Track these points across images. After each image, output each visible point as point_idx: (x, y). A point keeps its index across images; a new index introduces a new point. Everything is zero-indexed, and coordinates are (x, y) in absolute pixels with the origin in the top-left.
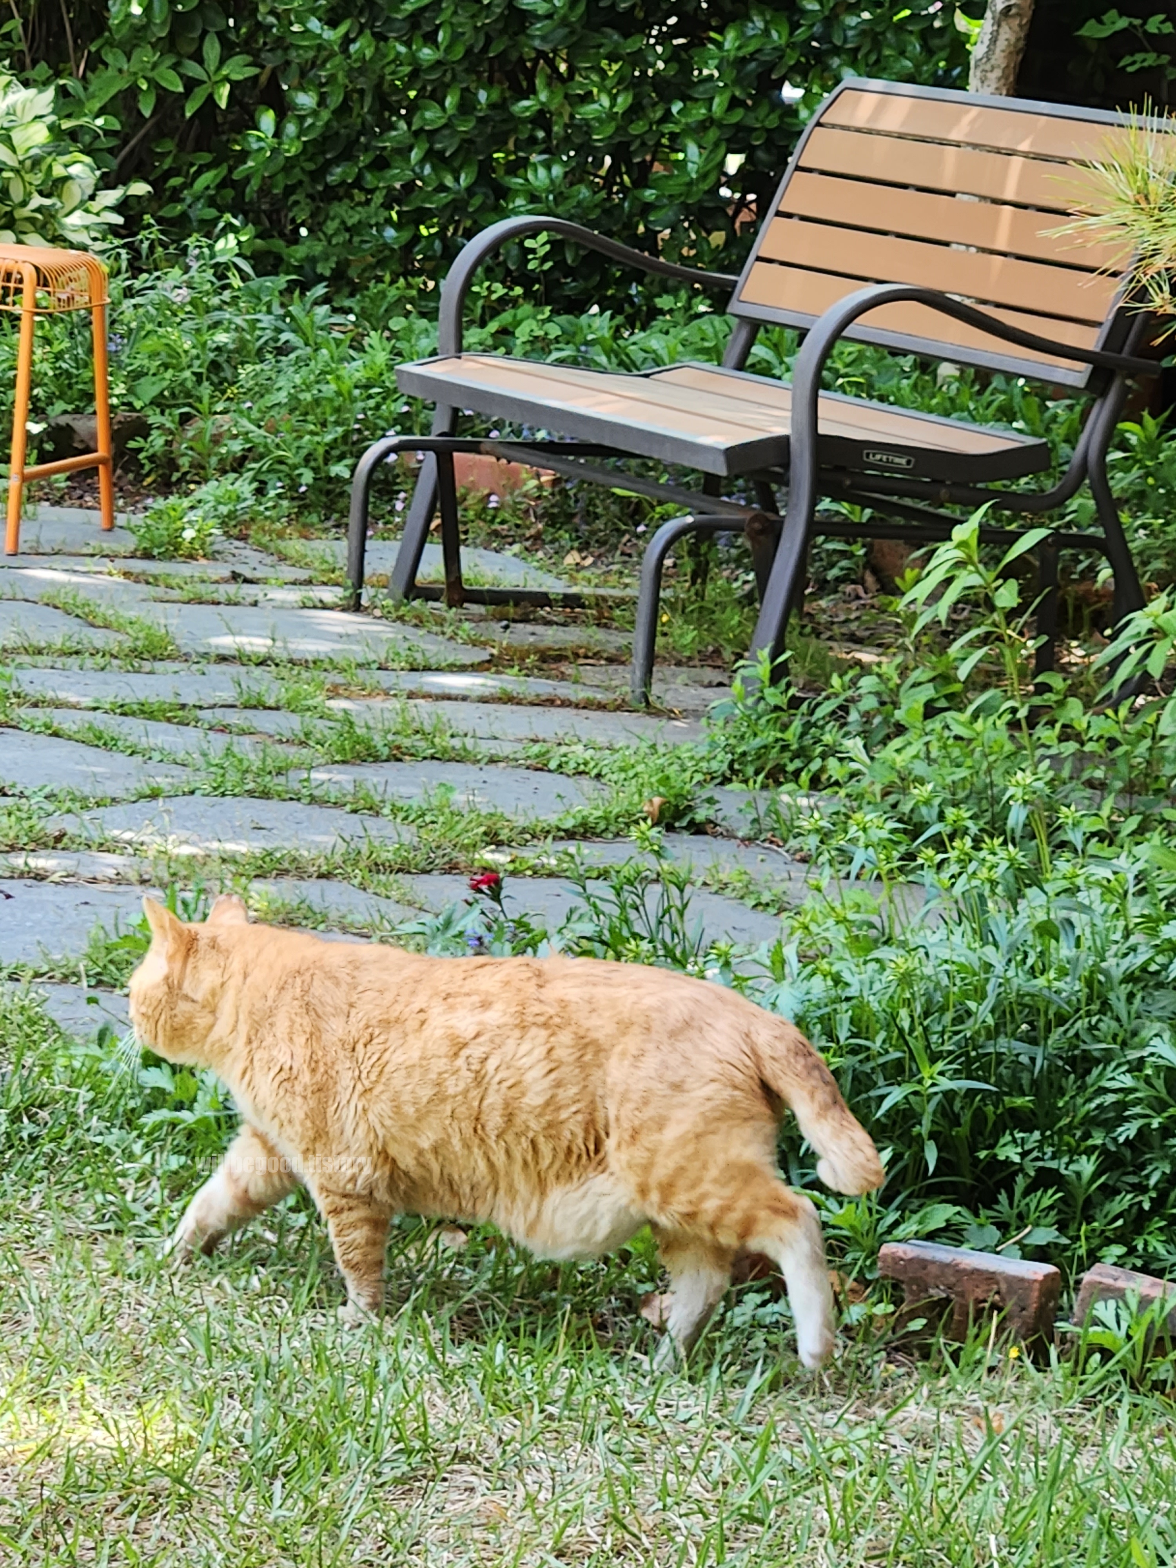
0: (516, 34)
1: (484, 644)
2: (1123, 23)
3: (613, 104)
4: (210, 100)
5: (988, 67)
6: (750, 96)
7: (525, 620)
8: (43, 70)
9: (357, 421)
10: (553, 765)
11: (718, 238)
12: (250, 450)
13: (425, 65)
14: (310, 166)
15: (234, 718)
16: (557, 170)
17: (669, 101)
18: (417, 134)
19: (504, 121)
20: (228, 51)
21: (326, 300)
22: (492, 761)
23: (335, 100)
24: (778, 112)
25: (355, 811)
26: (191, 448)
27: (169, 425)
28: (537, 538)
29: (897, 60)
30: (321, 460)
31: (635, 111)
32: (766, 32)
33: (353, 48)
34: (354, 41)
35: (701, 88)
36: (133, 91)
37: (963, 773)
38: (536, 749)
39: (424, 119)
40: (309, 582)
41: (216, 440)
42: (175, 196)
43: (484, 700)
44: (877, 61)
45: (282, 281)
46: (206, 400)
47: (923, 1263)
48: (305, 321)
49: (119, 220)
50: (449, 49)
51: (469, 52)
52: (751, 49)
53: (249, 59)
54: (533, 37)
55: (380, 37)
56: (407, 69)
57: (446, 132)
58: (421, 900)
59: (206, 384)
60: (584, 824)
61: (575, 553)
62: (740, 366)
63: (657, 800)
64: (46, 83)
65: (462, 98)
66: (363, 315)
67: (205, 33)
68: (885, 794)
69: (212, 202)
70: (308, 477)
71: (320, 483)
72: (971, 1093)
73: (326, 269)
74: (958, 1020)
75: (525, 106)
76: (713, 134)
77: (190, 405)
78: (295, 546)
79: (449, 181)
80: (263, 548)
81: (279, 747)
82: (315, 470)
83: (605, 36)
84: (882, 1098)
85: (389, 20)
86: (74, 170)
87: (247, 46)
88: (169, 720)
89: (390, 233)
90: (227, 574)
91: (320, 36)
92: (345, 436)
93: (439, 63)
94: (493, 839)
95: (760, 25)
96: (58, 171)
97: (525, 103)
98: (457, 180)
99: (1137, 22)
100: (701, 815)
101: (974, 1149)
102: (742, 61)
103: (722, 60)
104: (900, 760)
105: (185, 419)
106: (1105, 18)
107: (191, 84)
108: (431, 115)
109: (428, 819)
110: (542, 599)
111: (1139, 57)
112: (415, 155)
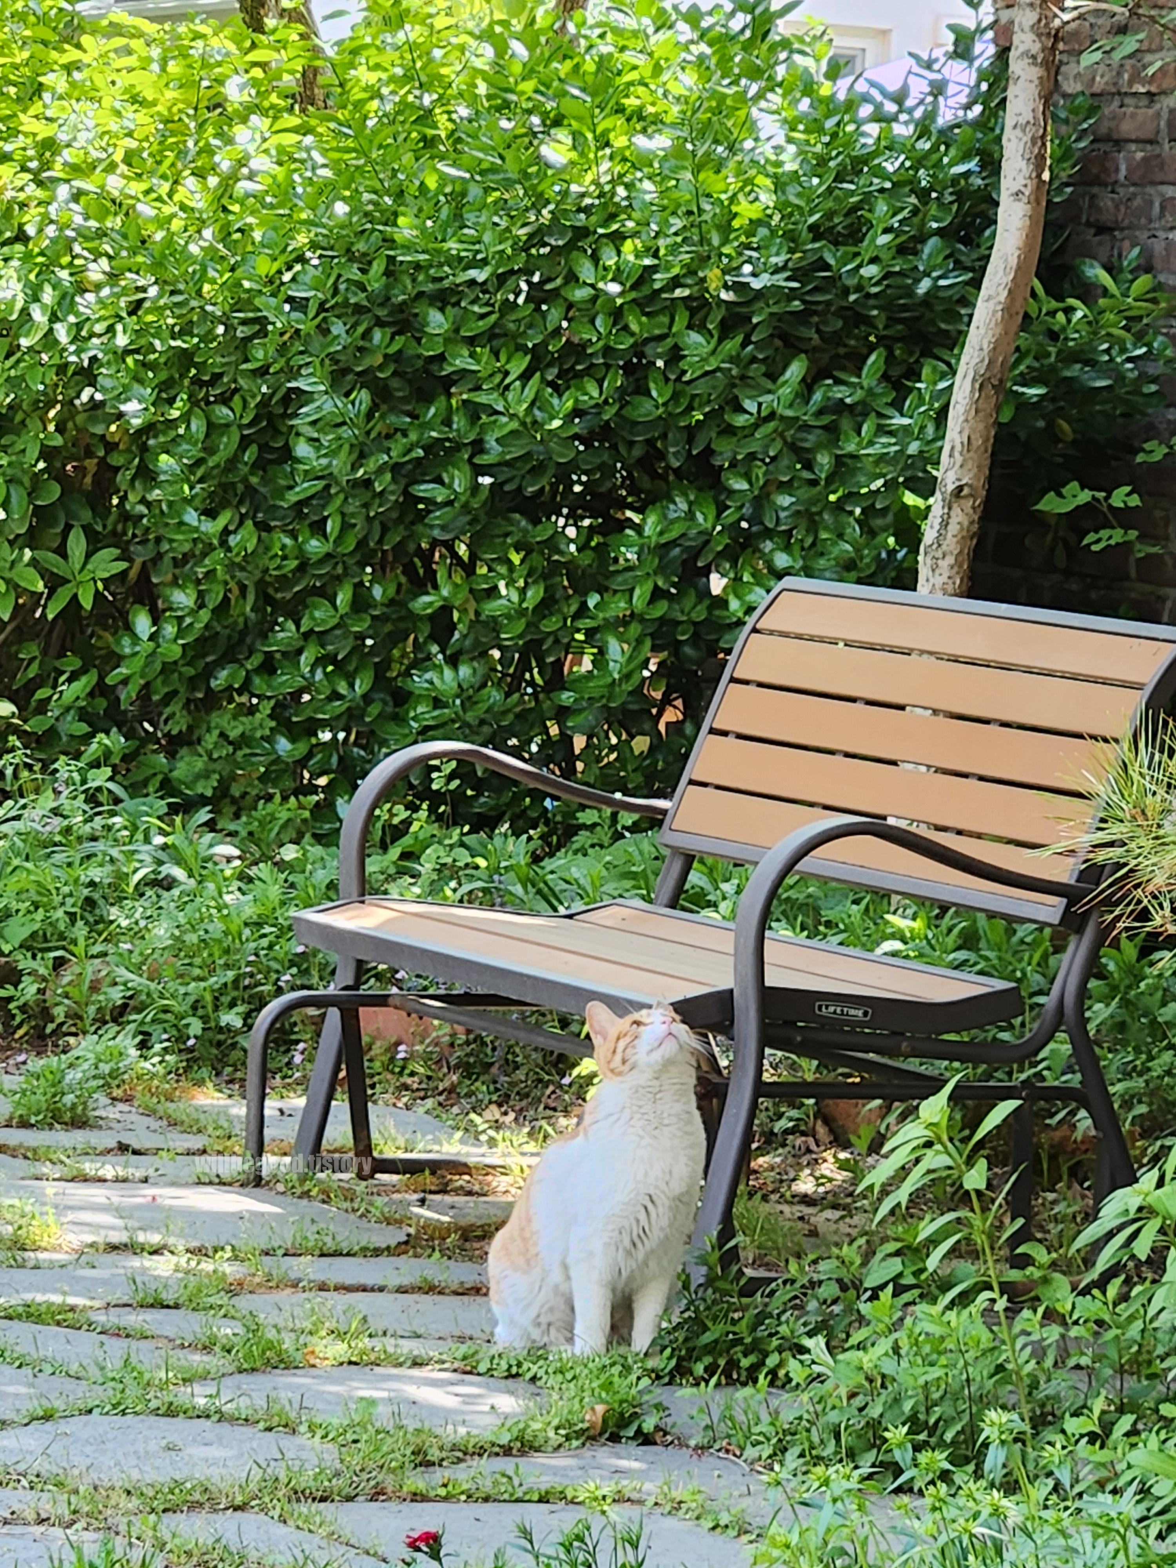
0: (413, 523)
1: (399, 1222)
2: (1085, 496)
3: (522, 600)
4: (74, 601)
5: (939, 554)
6: (674, 585)
7: (443, 1190)
9: (249, 964)
10: (482, 1368)
11: (641, 744)
12: (131, 997)
13: (314, 559)
14: (190, 671)
15: (130, 1319)
16: (465, 672)
17: (585, 594)
18: (307, 636)
19: (401, 619)
20: (95, 543)
22: (416, 1363)
23: (214, 599)
24: (707, 602)
25: (269, 1429)
26: (67, 996)
27: (42, 971)
28: (451, 1090)
29: (834, 544)
30: (210, 1008)
31: (546, 606)
32: (690, 515)
33: (233, 540)
34: (235, 532)
35: (620, 579)
37: (936, 1373)
38: (463, 1349)
39: (313, 618)
40: (203, 1152)
41: (94, 987)
42: (40, 708)
43: (402, 1290)
44: (813, 544)
45: (161, 803)
46: (82, 942)
48: (188, 852)
50: (338, 541)
51: (361, 544)
52: (674, 534)
53: (116, 552)
54: (432, 527)
55: (263, 527)
56: (293, 564)
57: (338, 632)
58: (347, 1533)
59: (80, 923)
60: (520, 1438)
61: (493, 1107)
62: (674, 903)
63: (600, 1409)
65: (354, 594)
66: (249, 840)
67: (68, 528)
68: (852, 1395)
69: (80, 714)
70: (196, 1027)
71: (210, 1034)
73: (208, 787)
75: (426, 603)
76: (635, 629)
77: (64, 948)
78: (185, 1109)
79: (342, 688)
80: (150, 1112)
81: (181, 1353)
82: (205, 1019)
83: (511, 522)
85: (272, 511)
87: (116, 539)
88: (58, 1324)
89: (280, 745)
90: (113, 1144)
91: (196, 530)
92: (236, 981)
93: (328, 556)
94: (422, 1460)
95: (684, 506)
97: (426, 599)
98: (352, 686)
99: (1101, 495)
100: (649, 1424)
102: (665, 548)
103: (642, 547)
104: (867, 1360)
105: (59, 963)
106: (1064, 491)
107: (53, 582)
108: (322, 615)
109: (350, 1437)
110: (461, 1167)
111: (1104, 533)
112: (306, 660)
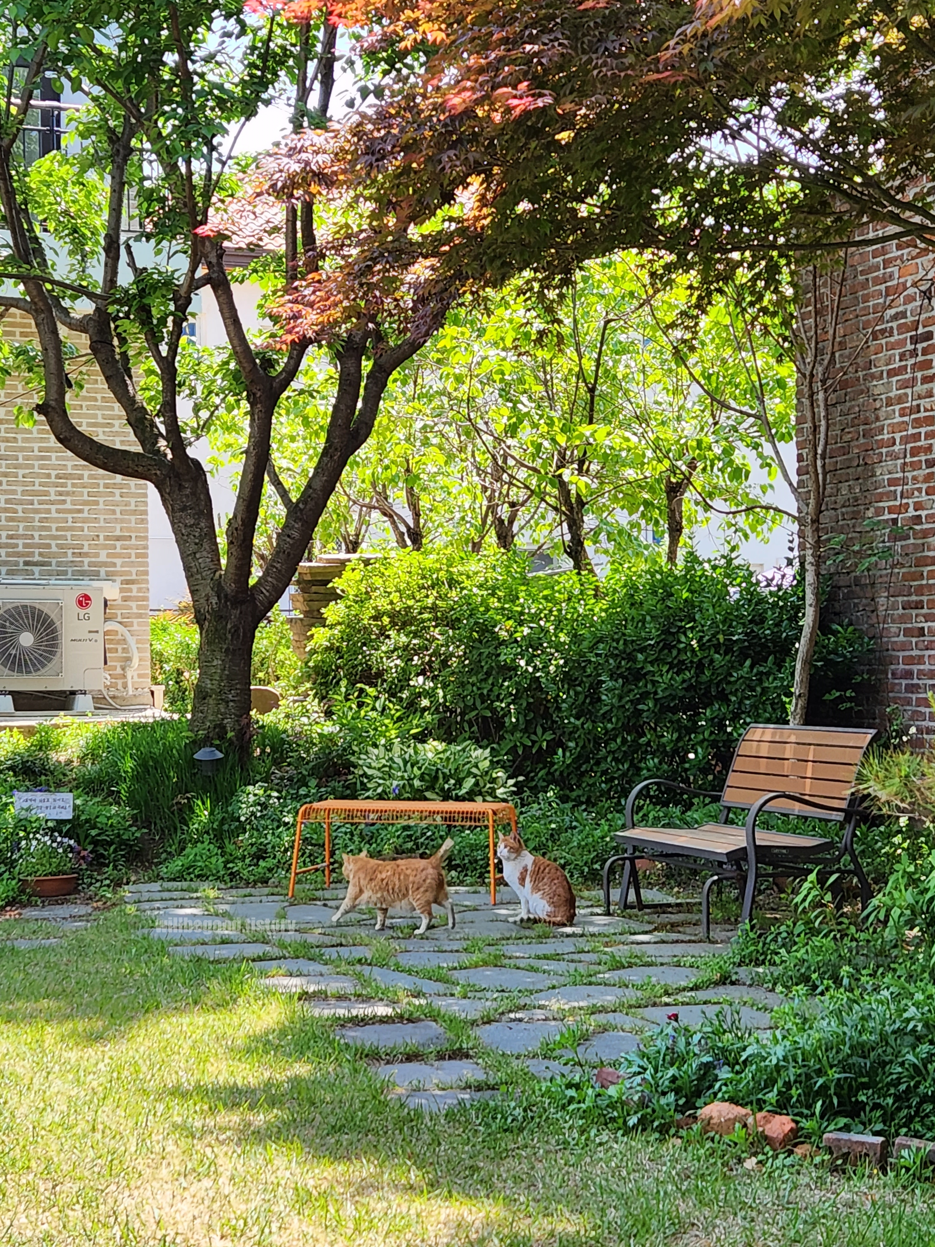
0: (638, 717)
1: (652, 923)
2: (838, 694)
3: (672, 737)
4: (541, 747)
5: (795, 714)
7: (664, 913)
8: (485, 742)
9: (601, 850)
10: (682, 964)
11: (710, 777)
13: (609, 730)
14: (575, 766)
15: (576, 957)
16: (656, 760)
17: (690, 734)
18: (609, 752)
19: (636, 745)
20: (545, 730)
21: (585, 810)
22: (662, 964)
23: (581, 744)
25: (620, 987)
28: (663, 883)
30: (590, 864)
31: (679, 739)
32: (720, 709)
33: (585, 726)
34: (585, 724)
35: (700, 729)
36: (516, 746)
37: (820, 958)
38: (675, 959)
39: (610, 747)
40: (592, 906)
42: (533, 779)
43: (655, 943)
45: (570, 804)
47: (839, 1140)
48: (579, 818)
49: (514, 789)
50: (616, 724)
51: (623, 724)
53: (551, 732)
54: (643, 718)
55: (593, 722)
56: (603, 731)
57: (618, 751)
58: (647, 1017)
60: (696, 985)
61: (676, 888)
62: (725, 823)
63: (719, 975)
64: (486, 747)
65: (622, 739)
66: (597, 813)
67: (537, 725)
69: (544, 780)
70: (586, 870)
71: (591, 871)
72: (846, 1078)
73: (583, 799)
74: (837, 1052)
75: (643, 740)
76: (706, 743)
78: (586, 893)
79: (621, 767)
81: (592, 966)
82: (589, 867)
84: (816, 1083)
85: (596, 716)
86: (500, 774)
87: (551, 728)
88: (554, 960)
89: (603, 785)
91: (574, 723)
92: (597, 855)
93: (614, 728)
94: (667, 993)
95: (717, 706)
96: (494, 775)
98: (623, 766)
99: (843, 693)
100: (734, 978)
101: (850, 1098)
102: (713, 719)
104: (799, 955)
106: (831, 693)
107: (534, 742)
108: (613, 746)
109: (644, 988)
110: (669, 905)
111: (845, 704)
112: (609, 759)
